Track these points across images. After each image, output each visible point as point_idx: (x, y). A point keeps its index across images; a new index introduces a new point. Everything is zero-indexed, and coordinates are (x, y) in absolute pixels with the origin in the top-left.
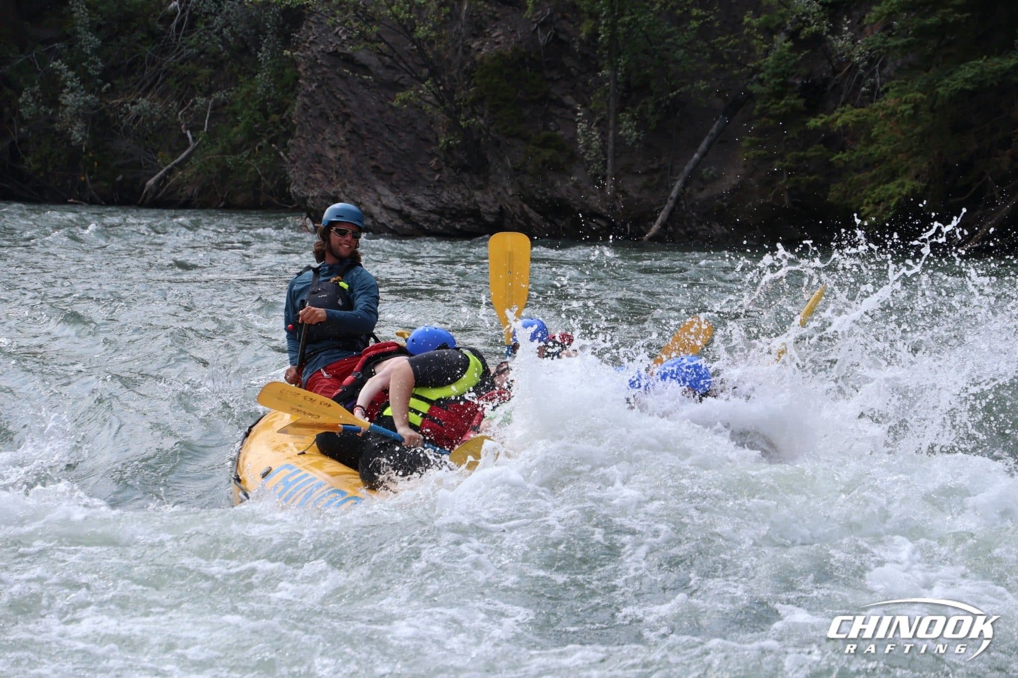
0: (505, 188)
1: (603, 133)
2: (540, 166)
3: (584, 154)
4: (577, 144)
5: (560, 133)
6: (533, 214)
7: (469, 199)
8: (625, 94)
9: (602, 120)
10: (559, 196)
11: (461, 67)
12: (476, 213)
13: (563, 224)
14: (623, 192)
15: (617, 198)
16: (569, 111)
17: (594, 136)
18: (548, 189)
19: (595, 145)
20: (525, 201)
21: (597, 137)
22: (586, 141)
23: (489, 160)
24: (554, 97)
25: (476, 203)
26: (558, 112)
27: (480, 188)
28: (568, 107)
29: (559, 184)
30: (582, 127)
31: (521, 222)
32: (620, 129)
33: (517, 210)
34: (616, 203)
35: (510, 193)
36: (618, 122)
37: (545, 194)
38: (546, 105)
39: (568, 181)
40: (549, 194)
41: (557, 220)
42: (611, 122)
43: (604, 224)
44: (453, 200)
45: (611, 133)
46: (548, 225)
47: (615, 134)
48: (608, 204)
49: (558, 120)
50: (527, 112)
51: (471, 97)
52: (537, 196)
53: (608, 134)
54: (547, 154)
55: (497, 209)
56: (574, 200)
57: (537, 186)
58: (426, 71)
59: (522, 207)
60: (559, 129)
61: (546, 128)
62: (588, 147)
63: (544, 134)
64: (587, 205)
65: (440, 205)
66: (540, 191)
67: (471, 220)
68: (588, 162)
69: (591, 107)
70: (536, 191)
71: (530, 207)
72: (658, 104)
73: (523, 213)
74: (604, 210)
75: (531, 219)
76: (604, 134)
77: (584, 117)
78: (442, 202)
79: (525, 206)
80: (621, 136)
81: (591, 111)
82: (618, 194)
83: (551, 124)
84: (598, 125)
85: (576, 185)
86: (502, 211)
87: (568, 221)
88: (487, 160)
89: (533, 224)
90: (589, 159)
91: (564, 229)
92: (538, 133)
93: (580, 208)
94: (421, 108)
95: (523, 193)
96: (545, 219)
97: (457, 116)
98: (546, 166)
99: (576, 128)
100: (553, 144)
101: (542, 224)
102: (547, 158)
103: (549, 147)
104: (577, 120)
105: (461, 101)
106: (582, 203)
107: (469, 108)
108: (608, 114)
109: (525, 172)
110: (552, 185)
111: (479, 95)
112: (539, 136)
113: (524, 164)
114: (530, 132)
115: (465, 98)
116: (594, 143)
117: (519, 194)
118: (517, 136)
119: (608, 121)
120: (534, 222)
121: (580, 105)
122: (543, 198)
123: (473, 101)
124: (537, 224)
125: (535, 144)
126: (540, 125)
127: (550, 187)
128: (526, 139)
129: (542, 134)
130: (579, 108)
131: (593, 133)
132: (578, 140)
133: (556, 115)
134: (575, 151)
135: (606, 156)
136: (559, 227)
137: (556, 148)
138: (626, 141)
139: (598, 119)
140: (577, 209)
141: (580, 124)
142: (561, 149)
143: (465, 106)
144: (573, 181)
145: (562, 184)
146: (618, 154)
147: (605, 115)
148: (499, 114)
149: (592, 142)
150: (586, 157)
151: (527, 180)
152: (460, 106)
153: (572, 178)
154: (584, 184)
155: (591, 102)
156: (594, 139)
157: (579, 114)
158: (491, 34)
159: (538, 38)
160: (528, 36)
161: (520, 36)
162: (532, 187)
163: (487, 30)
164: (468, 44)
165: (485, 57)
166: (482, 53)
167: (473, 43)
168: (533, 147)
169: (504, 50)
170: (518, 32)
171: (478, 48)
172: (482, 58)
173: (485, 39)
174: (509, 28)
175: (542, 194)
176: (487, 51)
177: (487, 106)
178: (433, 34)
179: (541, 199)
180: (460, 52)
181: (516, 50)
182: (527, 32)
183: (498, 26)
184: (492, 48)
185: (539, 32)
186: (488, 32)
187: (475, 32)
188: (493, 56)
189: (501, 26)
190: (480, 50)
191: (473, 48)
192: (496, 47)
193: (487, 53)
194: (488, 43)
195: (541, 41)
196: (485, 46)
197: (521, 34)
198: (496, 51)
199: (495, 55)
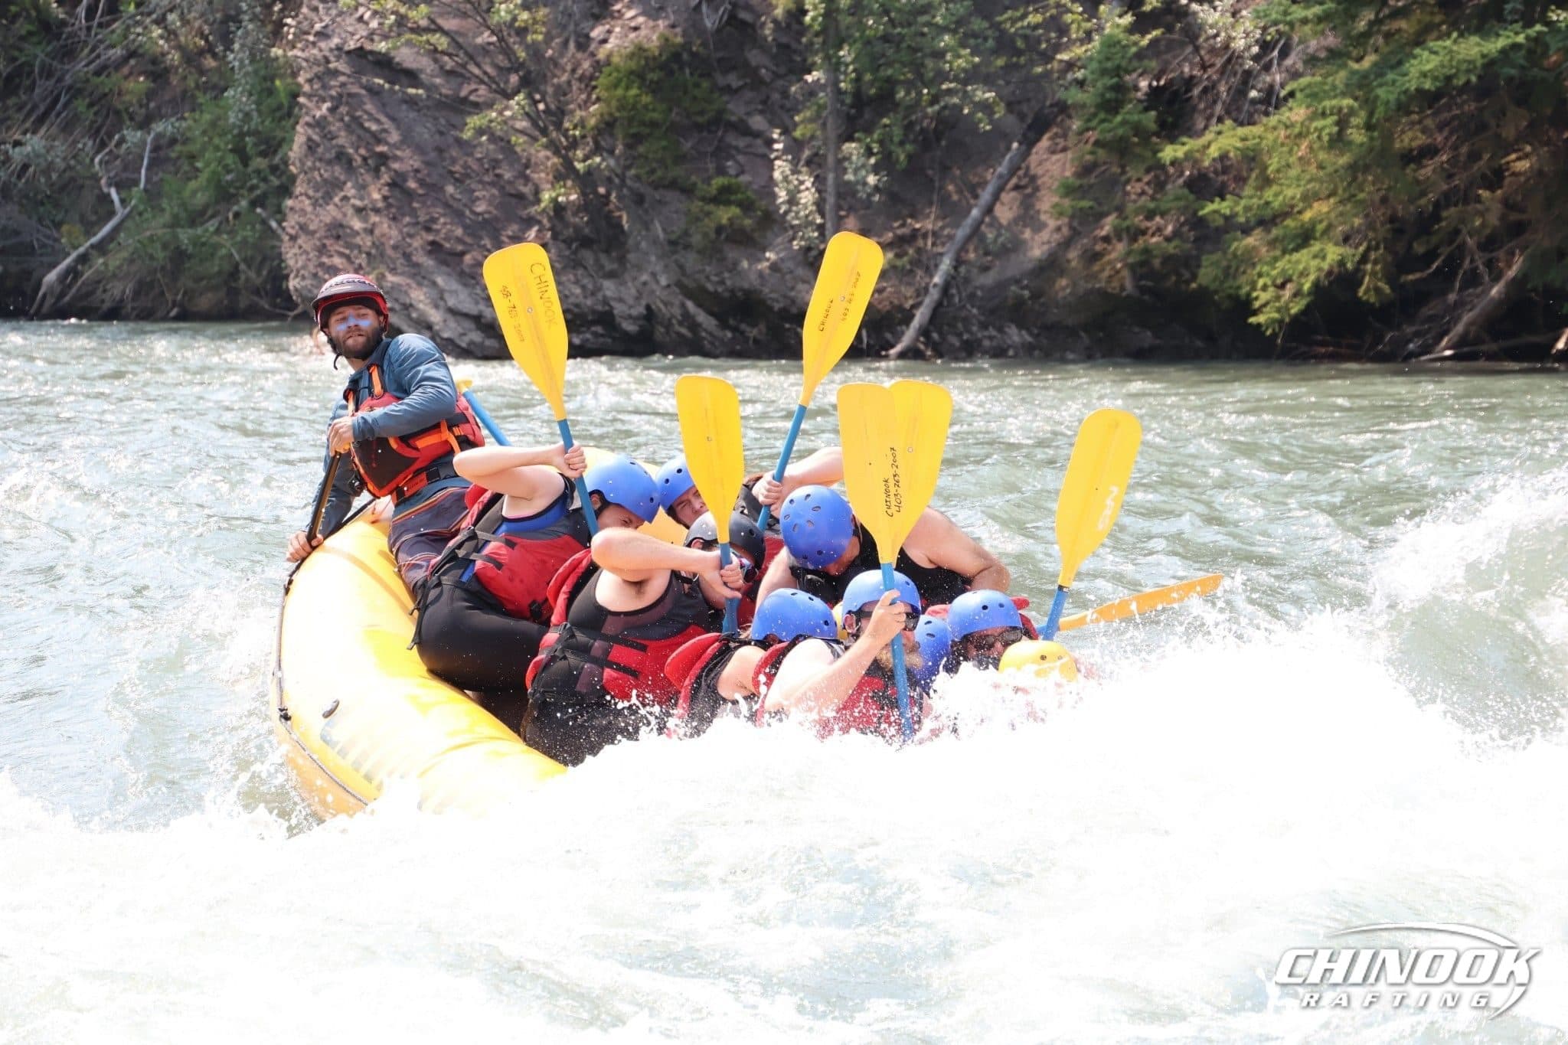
0: (654, 275)
1: (817, 177)
2: (713, 236)
3: (786, 213)
4: (775, 196)
5: (744, 179)
6: (702, 317)
7: (593, 294)
8: (853, 111)
9: (816, 154)
10: (746, 286)
11: (574, 71)
12: (606, 319)
13: (753, 333)
16: (759, 142)
17: (802, 183)
18: (726, 275)
19: (807, 197)
20: (689, 294)
21: (808, 184)
22: (789, 192)
23: (626, 227)
24: (733, 118)
25: (605, 301)
26: (741, 142)
27: (611, 275)
28: (757, 135)
29: (745, 264)
30: (781, 168)
31: (684, 331)
32: (845, 171)
33: (677, 311)
35: (664, 281)
36: (841, 163)
37: (722, 282)
38: (720, 133)
39: (759, 260)
40: (729, 283)
41: (743, 326)
42: (831, 159)
45: (831, 177)
46: (729, 335)
47: (837, 178)
49: (741, 158)
50: (687, 145)
51: (592, 122)
52: (710, 287)
53: (825, 179)
54: (725, 214)
55: (640, 310)
56: (772, 291)
57: (708, 269)
58: (514, 79)
59: (683, 305)
60: (742, 172)
61: (721, 171)
62: (792, 201)
63: (719, 181)
64: (793, 301)
66: (714, 279)
67: (599, 329)
68: (792, 227)
69: (797, 133)
70: (708, 278)
71: (699, 305)
72: (909, 127)
73: (687, 319)
75: (699, 325)
76: (819, 181)
77: (785, 151)
79: (690, 305)
80: (849, 183)
81: (795, 140)
83: (729, 163)
84: (808, 163)
85: (774, 267)
86: (650, 314)
87: (762, 327)
88: (622, 227)
89: (704, 334)
90: (796, 222)
91: (756, 341)
92: (708, 181)
93: (781, 305)
94: (509, 142)
95: (686, 281)
96: (724, 324)
97: (571, 154)
98: (723, 236)
99: (772, 169)
100: (733, 198)
101: (719, 333)
102: (724, 221)
103: (728, 203)
104: (772, 156)
105: (575, 128)
106: (785, 297)
107: (589, 139)
108: (825, 144)
109: (687, 247)
110: (734, 267)
111: (607, 117)
112: (709, 184)
113: (686, 233)
114: (694, 178)
115: (582, 124)
116: (802, 195)
117: (679, 284)
118: (673, 185)
119: (825, 156)
120: (705, 330)
121: (778, 131)
122: (720, 289)
123: (596, 127)
124: (711, 334)
125: (703, 199)
126: (711, 167)
127: (730, 271)
128: (688, 191)
129: (714, 182)
130: (775, 136)
131: (801, 178)
132: (776, 189)
133: (736, 148)
134: (771, 208)
135: (823, 216)
136: (748, 338)
137: (740, 204)
138: (857, 191)
139: (807, 153)
140: (777, 306)
141: (778, 163)
142: (747, 207)
143: (583, 137)
144: (768, 260)
145: (750, 265)
146: (843, 213)
147: (819, 148)
148: (641, 149)
149: (799, 192)
150: (789, 218)
151: (691, 260)
152: (574, 136)
153: (768, 255)
154: (789, 265)
155: (795, 125)
156: (802, 187)
157: (777, 146)
158: (624, 14)
159: (703, 20)
160: (686, 15)
161: (672, 16)
162: (699, 272)
163: (618, 7)
164: (585, 31)
165: (615, 54)
166: (609, 46)
167: (592, 29)
168: (700, 204)
169: (645, 41)
170: (669, 10)
171: (601, 37)
172: (610, 55)
173: (612, 23)
174: (653, 2)
175: (717, 283)
176: (617, 42)
177: (620, 136)
178: (524, 16)
179: (716, 291)
180: (572, 46)
181: (667, 40)
182: (683, 9)
183: (636, 1)
184: (627, 36)
185: (704, 8)
186: (619, 11)
187: (596, 11)
188: (628, 50)
189: (640, 1)
190: (605, 41)
191: (593, 39)
192: (633, 35)
193: (618, 46)
194: (618, 29)
195: (708, 24)
196: (614, 34)
197: (673, 12)
198: (632, 41)
199: (631, 49)
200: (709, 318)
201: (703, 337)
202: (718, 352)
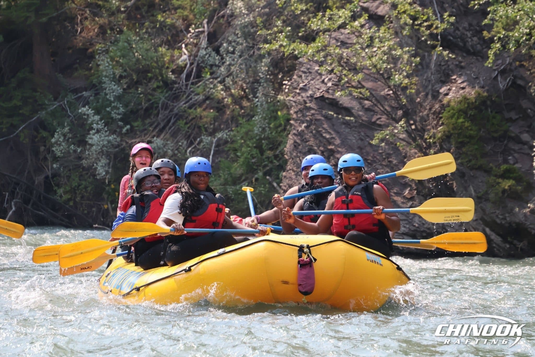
2: (500, 195)
4: (533, 175)
5: (518, 166)
6: (494, 236)
10: (517, 221)
11: (430, 109)
13: (520, 245)
16: (526, 147)
18: (507, 215)
20: (487, 224)
23: (455, 189)
24: (513, 135)
26: (517, 147)
28: (525, 143)
29: (517, 210)
37: (505, 219)
38: (505, 142)
39: (525, 208)
40: (508, 219)
41: (515, 242)
44: (423, 224)
46: (508, 246)
49: (516, 155)
50: (488, 148)
51: (439, 135)
52: (498, 221)
54: (507, 184)
56: (531, 224)
57: (498, 212)
58: (400, 113)
60: (517, 162)
61: (506, 161)
63: (504, 167)
65: (413, 228)
66: (501, 217)
70: (497, 216)
71: (492, 230)
75: (492, 240)
78: (415, 226)
79: (488, 230)
83: (510, 158)
85: (532, 212)
87: (525, 242)
88: (453, 189)
89: (494, 245)
91: (522, 249)
92: (499, 166)
94: (396, 144)
95: (486, 218)
96: (505, 240)
97: (428, 151)
98: (506, 195)
99: (533, 161)
100: (511, 175)
101: (503, 245)
102: (506, 187)
103: (509, 178)
104: (533, 154)
105: (430, 138)
107: (438, 144)
109: (487, 200)
110: (511, 211)
111: (447, 133)
112: (499, 168)
113: (486, 193)
114: (491, 165)
115: (434, 136)
117: (483, 220)
118: (480, 168)
120: (496, 243)
123: (441, 138)
124: (498, 245)
125: (496, 176)
126: (501, 159)
127: (509, 213)
128: (488, 172)
129: (502, 167)
132: (533, 172)
133: (514, 150)
134: (531, 181)
136: (517, 248)
137: (515, 179)
142: (519, 180)
143: (435, 143)
144: (529, 207)
145: (520, 210)
148: (464, 150)
151: (489, 207)
152: (430, 142)
153: (529, 205)
158: (457, 81)
159: (498, 84)
160: (489, 82)
161: (482, 82)
162: (493, 213)
163: (454, 77)
164: (437, 89)
165: (452, 101)
166: (449, 97)
167: (441, 88)
168: (494, 178)
169: (468, 94)
170: (481, 79)
171: (445, 92)
172: (449, 102)
173: (451, 85)
174: (473, 75)
175: (502, 219)
176: (453, 95)
177: (453, 143)
178: (406, 81)
179: (501, 223)
180: (430, 97)
181: (479, 94)
182: (488, 78)
183: (464, 74)
184: (458, 92)
185: (499, 78)
186: (455, 79)
187: (443, 79)
188: (459, 99)
189: (466, 74)
190: (447, 94)
191: (441, 93)
192: (461, 92)
193: (454, 97)
194: (454, 88)
195: (501, 86)
196: (452, 91)
197: (483, 80)
198: (461, 95)
199: (461, 98)
200: (498, 237)
201: (494, 247)
202: (502, 255)
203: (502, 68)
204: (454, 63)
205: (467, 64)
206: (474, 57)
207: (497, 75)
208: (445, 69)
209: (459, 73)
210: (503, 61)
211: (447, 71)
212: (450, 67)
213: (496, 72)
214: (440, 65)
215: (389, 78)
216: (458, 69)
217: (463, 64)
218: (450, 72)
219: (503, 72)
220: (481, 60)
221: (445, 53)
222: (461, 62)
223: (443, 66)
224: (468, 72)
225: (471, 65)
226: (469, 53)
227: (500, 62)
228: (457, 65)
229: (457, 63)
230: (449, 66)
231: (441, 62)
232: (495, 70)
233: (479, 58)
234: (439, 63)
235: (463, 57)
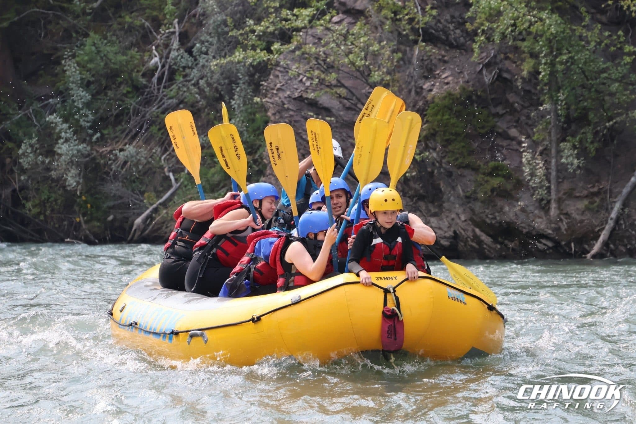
0: (458, 214)
1: (546, 161)
2: (490, 193)
3: (529, 180)
4: (523, 172)
5: (506, 162)
6: (484, 237)
8: (565, 125)
9: (545, 149)
10: (508, 220)
13: (511, 245)
14: (567, 215)
15: (561, 220)
16: (514, 142)
17: (538, 164)
18: (497, 214)
19: (540, 172)
20: (476, 224)
21: (541, 165)
22: (530, 169)
23: (443, 189)
24: (500, 130)
26: (505, 143)
27: (435, 215)
28: (513, 139)
29: (507, 209)
30: (526, 157)
31: (474, 244)
32: (562, 157)
33: (470, 234)
34: (560, 224)
35: (463, 218)
36: (559, 152)
37: (495, 218)
38: (493, 138)
39: (515, 206)
40: (498, 218)
41: (506, 242)
42: (553, 151)
43: (550, 244)
45: (553, 161)
46: (499, 246)
47: (557, 162)
48: (553, 225)
49: (504, 151)
50: (475, 145)
52: (488, 221)
53: (550, 162)
54: (496, 182)
55: (451, 233)
56: (522, 223)
57: (487, 211)
59: (473, 231)
60: (505, 159)
61: (494, 158)
62: (532, 175)
63: (492, 164)
64: (534, 228)
66: (491, 216)
68: (533, 188)
69: (535, 138)
70: (487, 216)
71: (482, 231)
72: (596, 133)
73: (476, 238)
74: (550, 232)
75: (482, 241)
76: (547, 163)
77: (528, 147)
79: (477, 230)
80: (563, 164)
81: (534, 141)
82: (562, 217)
83: (498, 154)
84: (541, 154)
85: (523, 210)
86: (456, 236)
87: (517, 242)
88: (440, 189)
89: (485, 246)
90: (534, 185)
91: (513, 249)
92: (486, 164)
93: (527, 230)
95: (475, 218)
96: (495, 241)
98: (495, 193)
99: (522, 157)
100: (500, 173)
101: (494, 246)
102: (495, 186)
103: (498, 175)
104: (522, 150)
106: (529, 226)
108: (550, 143)
109: (476, 199)
110: (501, 210)
111: (432, 131)
112: (487, 166)
113: (475, 192)
114: (479, 162)
116: (538, 171)
117: (471, 219)
118: (467, 166)
119: (550, 150)
120: (486, 244)
121: (525, 137)
122: (493, 222)
124: (489, 246)
125: (484, 174)
126: (488, 156)
127: (499, 212)
128: (476, 169)
129: (489, 164)
130: (523, 140)
131: (537, 162)
132: (524, 168)
133: (502, 147)
134: (521, 178)
135: (549, 182)
136: (509, 248)
137: (504, 176)
138: (568, 169)
139: (541, 148)
140: (525, 231)
141: (525, 154)
142: (508, 177)
144: (520, 205)
145: (510, 209)
146: (560, 180)
147: (547, 145)
148: (450, 148)
149: (536, 169)
150: (531, 183)
151: (478, 207)
153: (519, 203)
154: (531, 208)
155: (534, 133)
156: (538, 167)
157: (523, 145)
158: (441, 76)
159: (483, 78)
160: (474, 76)
161: (467, 76)
162: (482, 213)
163: (437, 72)
164: (420, 85)
165: (436, 97)
166: (433, 93)
167: (424, 84)
168: (482, 176)
169: (452, 90)
170: (465, 73)
171: (429, 88)
172: (433, 98)
173: (435, 81)
174: (456, 69)
175: (492, 218)
176: (437, 91)
177: (439, 141)
178: (388, 78)
179: (491, 223)
180: (413, 93)
181: (464, 89)
182: (473, 72)
183: (447, 68)
184: (442, 88)
185: (484, 72)
186: (438, 74)
187: (426, 74)
188: (443, 95)
189: (450, 68)
190: (431, 90)
191: (424, 89)
192: (446, 87)
193: (438, 93)
194: (438, 84)
195: (486, 80)
196: (436, 87)
197: (468, 74)
198: (445, 90)
199: (445, 94)
200: (488, 237)
201: (485, 248)
202: (493, 256)
203: (487, 61)
204: (437, 57)
205: (450, 58)
206: (458, 51)
207: (482, 69)
208: (428, 64)
209: (443, 68)
210: (487, 54)
211: (429, 66)
212: (433, 62)
213: (481, 66)
214: (422, 60)
215: (369, 75)
216: (441, 64)
217: (446, 58)
218: (433, 67)
219: (488, 66)
220: (465, 53)
221: (428, 48)
222: (444, 56)
223: (426, 60)
224: (452, 67)
225: (455, 59)
226: (452, 46)
227: (484, 54)
228: (440, 60)
229: (440, 57)
230: (431, 61)
231: (423, 56)
232: (480, 63)
233: (463, 51)
234: (421, 58)
235: (446, 51)
